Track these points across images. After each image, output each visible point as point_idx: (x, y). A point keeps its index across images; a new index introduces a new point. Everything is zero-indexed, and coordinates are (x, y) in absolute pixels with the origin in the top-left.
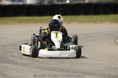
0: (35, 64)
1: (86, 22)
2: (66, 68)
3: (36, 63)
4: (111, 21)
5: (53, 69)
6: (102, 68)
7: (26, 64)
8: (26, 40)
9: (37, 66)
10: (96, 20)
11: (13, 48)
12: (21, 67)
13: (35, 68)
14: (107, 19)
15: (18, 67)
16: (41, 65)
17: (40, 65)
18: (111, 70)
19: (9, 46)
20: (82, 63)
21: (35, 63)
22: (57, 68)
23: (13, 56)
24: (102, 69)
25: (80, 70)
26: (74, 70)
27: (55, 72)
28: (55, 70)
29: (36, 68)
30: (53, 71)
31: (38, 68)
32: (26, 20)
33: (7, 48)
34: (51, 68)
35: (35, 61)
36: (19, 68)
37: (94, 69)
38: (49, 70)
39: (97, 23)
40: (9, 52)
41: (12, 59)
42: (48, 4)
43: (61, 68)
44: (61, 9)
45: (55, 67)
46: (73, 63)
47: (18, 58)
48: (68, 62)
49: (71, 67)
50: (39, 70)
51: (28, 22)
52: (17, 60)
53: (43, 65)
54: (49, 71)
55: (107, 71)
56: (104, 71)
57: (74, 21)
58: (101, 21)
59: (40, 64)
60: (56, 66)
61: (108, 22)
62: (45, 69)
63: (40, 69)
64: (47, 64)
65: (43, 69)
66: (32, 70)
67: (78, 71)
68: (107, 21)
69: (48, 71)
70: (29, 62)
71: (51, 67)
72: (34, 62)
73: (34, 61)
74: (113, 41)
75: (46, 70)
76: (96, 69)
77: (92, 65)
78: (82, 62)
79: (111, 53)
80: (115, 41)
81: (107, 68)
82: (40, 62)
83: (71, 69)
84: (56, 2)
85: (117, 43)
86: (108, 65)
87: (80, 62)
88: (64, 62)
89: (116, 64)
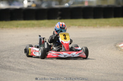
0: (33, 70)
1: (85, 26)
2: (65, 74)
3: (34, 68)
4: (111, 25)
5: (51, 74)
7: (23, 70)
8: (23, 45)
9: (34, 72)
10: (96, 24)
11: (10, 53)
12: (18, 73)
13: (33, 73)
14: (107, 22)
15: (14, 72)
16: (39, 70)
17: (37, 70)
18: (112, 75)
19: (6, 51)
20: (81, 69)
22: (55, 74)
23: (10, 62)
24: (102, 74)
31: (35, 74)
32: (23, 24)
33: (3, 53)
34: (49, 74)
35: (33, 67)
36: (15, 74)
37: (94, 74)
39: (97, 27)
40: (5, 57)
41: (8, 64)
42: (46, 8)
43: (60, 74)
44: (59, 13)
46: (72, 69)
47: (15, 64)
48: (67, 67)
49: (70, 73)
51: (25, 26)
52: (14, 66)
53: (41, 71)
55: (108, 76)
57: (73, 25)
58: (102, 25)
60: (54, 72)
61: (108, 26)
62: (43, 75)
63: (38, 75)
64: (45, 69)
65: (40, 75)
66: (30, 76)
68: (107, 24)
70: (26, 68)
71: (49, 72)
72: (32, 68)
73: (32, 67)
74: (114, 46)
76: (96, 74)
77: (92, 70)
78: (82, 67)
79: (111, 58)
80: (116, 45)
81: (107, 74)
82: (38, 68)
83: (70, 75)
84: (55, 5)
85: (117, 48)
86: (109, 70)
87: (80, 68)
88: (62, 68)
89: (116, 69)
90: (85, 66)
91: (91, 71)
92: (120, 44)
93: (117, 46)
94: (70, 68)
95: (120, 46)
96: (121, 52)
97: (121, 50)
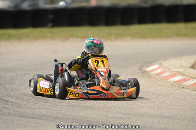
0: (10, 109)
2: (61, 115)
3: (11, 107)
4: (134, 36)
5: (38, 116)
6: (121, 113)
9: (12, 112)
10: (110, 34)
13: (9, 115)
14: (128, 32)
17: (17, 110)
18: (136, 117)
20: (87, 106)
21: (9, 107)
22: (45, 116)
24: (120, 115)
25: (83, 118)
26: (74, 118)
27: (43, 121)
28: (43, 119)
29: (11, 115)
30: (39, 120)
31: (13, 116)
34: (36, 116)
35: (9, 103)
37: (107, 116)
38: (32, 118)
39: (111, 40)
42: (29, 8)
43: (53, 115)
44: (51, 17)
45: (42, 114)
48: (64, 104)
49: (70, 113)
50: (16, 118)
53: (22, 110)
54: (33, 120)
56: (123, 119)
57: (72, 36)
59: (17, 108)
60: (43, 111)
61: (129, 38)
62: (26, 117)
63: (17, 116)
64: (29, 108)
65: (21, 116)
66: (4, 118)
67: (81, 120)
68: (127, 35)
69: (30, 120)
71: (35, 113)
72: (7, 106)
73: (7, 104)
74: (139, 70)
75: (27, 119)
76: (110, 116)
77: (105, 109)
80: (141, 69)
81: (128, 114)
82: (17, 105)
83: (70, 117)
84: (43, 4)
85: (144, 73)
86: (131, 109)
87: (84, 105)
88: (57, 105)
89: (143, 107)
91: (103, 111)
92: (148, 67)
93: (143, 69)
94: (70, 106)
95: (149, 69)
96: (150, 79)
97: (150, 76)
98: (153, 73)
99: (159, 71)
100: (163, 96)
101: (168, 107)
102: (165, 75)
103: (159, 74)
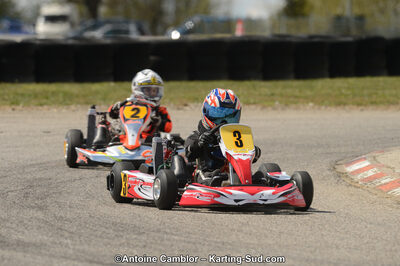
0: (67, 246)
3: (69, 241)
7: (34, 245)
8: (34, 162)
9: (71, 252)
12: (19, 255)
13: (66, 257)
14: (308, 93)
15: (7, 253)
17: (81, 248)
20: (223, 243)
21: (65, 242)
29: (69, 258)
31: (74, 260)
35: (67, 234)
36: (9, 260)
39: (275, 108)
44: (153, 58)
46: (194, 243)
47: (8, 224)
48: (176, 238)
50: (79, 264)
52: (3, 231)
53: (92, 249)
59: (81, 244)
61: (311, 105)
62: (100, 262)
63: (82, 261)
64: (106, 244)
65: (91, 262)
70: (46, 238)
72: (62, 240)
73: (62, 236)
74: (329, 170)
78: (225, 240)
80: (334, 169)
82: (82, 238)
85: (341, 176)
86: (313, 249)
87: (218, 240)
88: (162, 240)
89: (337, 247)
90: (237, 235)
92: (349, 164)
93: (339, 169)
94: (189, 242)
95: (351, 169)
96: (352, 189)
97: (353, 184)
98: (359, 177)
99: (370, 173)
100: (379, 224)
101: (388, 248)
102: (383, 182)
103: (370, 179)
